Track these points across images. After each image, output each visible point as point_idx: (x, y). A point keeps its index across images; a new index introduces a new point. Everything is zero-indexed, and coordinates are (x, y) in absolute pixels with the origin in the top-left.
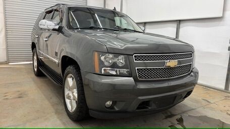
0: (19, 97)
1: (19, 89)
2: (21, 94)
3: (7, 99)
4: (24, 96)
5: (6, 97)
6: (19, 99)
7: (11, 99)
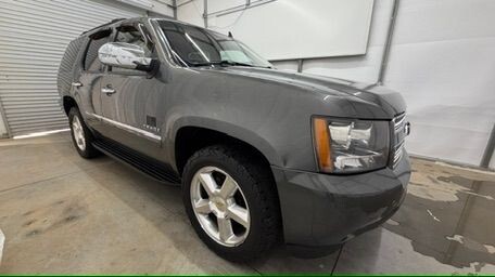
0: (68, 219)
1: (58, 196)
2: (70, 209)
3: (36, 232)
4: (81, 213)
5: (32, 227)
6: (70, 224)
7: (49, 229)
